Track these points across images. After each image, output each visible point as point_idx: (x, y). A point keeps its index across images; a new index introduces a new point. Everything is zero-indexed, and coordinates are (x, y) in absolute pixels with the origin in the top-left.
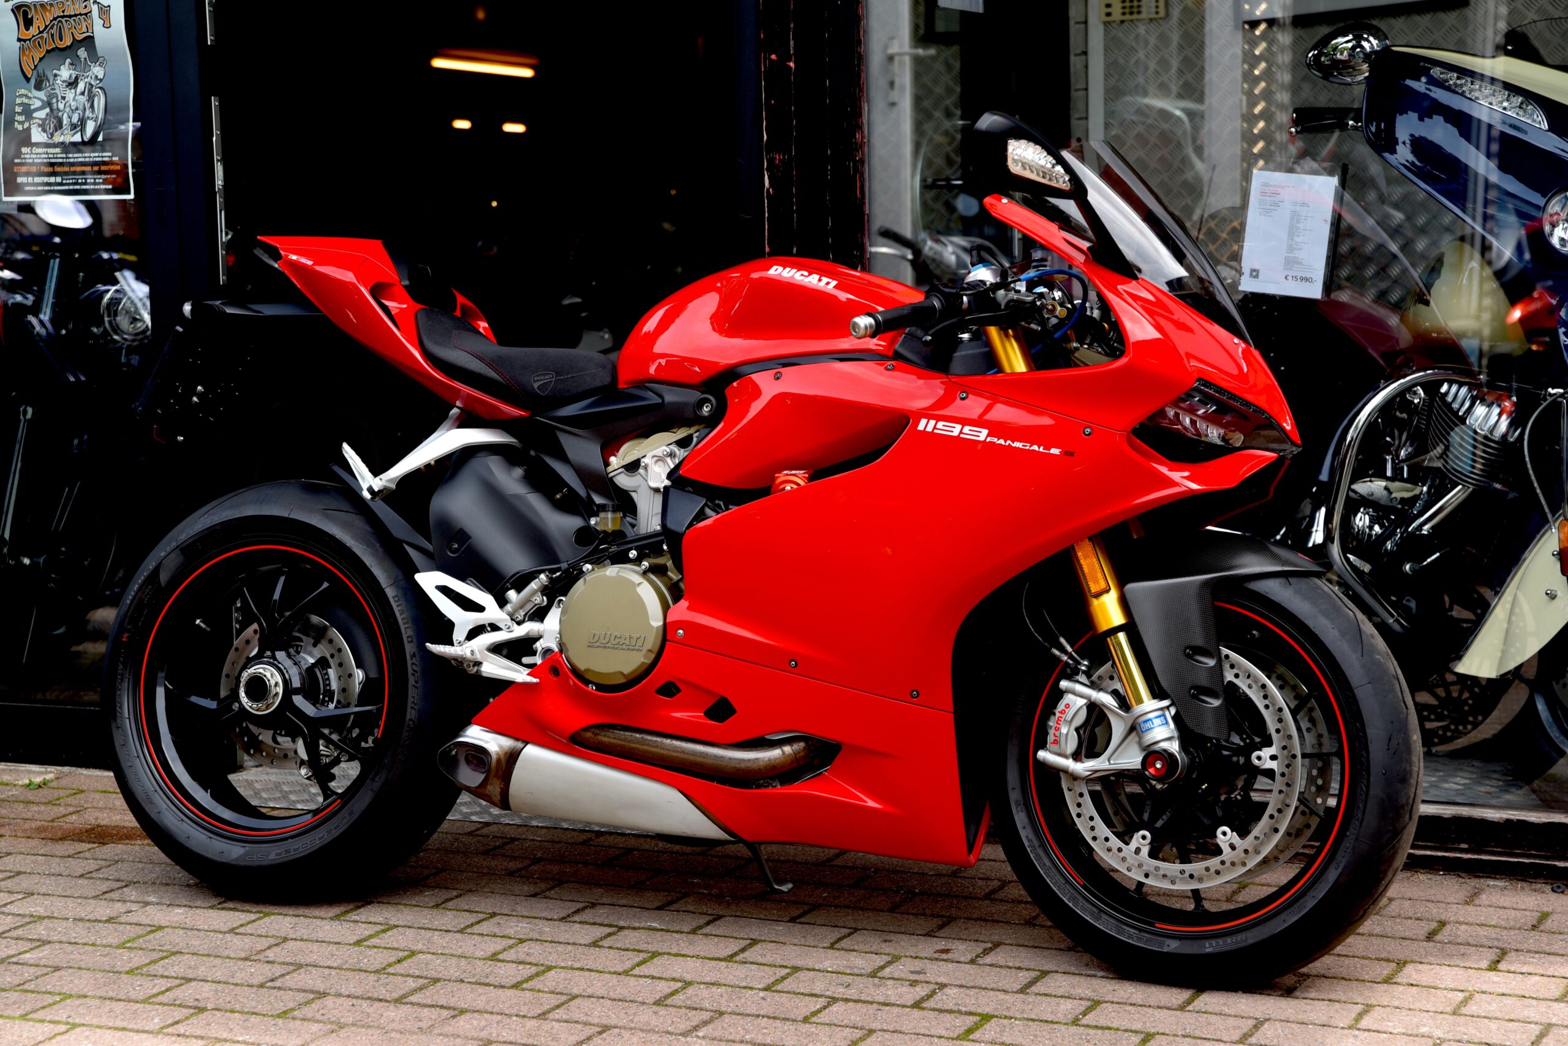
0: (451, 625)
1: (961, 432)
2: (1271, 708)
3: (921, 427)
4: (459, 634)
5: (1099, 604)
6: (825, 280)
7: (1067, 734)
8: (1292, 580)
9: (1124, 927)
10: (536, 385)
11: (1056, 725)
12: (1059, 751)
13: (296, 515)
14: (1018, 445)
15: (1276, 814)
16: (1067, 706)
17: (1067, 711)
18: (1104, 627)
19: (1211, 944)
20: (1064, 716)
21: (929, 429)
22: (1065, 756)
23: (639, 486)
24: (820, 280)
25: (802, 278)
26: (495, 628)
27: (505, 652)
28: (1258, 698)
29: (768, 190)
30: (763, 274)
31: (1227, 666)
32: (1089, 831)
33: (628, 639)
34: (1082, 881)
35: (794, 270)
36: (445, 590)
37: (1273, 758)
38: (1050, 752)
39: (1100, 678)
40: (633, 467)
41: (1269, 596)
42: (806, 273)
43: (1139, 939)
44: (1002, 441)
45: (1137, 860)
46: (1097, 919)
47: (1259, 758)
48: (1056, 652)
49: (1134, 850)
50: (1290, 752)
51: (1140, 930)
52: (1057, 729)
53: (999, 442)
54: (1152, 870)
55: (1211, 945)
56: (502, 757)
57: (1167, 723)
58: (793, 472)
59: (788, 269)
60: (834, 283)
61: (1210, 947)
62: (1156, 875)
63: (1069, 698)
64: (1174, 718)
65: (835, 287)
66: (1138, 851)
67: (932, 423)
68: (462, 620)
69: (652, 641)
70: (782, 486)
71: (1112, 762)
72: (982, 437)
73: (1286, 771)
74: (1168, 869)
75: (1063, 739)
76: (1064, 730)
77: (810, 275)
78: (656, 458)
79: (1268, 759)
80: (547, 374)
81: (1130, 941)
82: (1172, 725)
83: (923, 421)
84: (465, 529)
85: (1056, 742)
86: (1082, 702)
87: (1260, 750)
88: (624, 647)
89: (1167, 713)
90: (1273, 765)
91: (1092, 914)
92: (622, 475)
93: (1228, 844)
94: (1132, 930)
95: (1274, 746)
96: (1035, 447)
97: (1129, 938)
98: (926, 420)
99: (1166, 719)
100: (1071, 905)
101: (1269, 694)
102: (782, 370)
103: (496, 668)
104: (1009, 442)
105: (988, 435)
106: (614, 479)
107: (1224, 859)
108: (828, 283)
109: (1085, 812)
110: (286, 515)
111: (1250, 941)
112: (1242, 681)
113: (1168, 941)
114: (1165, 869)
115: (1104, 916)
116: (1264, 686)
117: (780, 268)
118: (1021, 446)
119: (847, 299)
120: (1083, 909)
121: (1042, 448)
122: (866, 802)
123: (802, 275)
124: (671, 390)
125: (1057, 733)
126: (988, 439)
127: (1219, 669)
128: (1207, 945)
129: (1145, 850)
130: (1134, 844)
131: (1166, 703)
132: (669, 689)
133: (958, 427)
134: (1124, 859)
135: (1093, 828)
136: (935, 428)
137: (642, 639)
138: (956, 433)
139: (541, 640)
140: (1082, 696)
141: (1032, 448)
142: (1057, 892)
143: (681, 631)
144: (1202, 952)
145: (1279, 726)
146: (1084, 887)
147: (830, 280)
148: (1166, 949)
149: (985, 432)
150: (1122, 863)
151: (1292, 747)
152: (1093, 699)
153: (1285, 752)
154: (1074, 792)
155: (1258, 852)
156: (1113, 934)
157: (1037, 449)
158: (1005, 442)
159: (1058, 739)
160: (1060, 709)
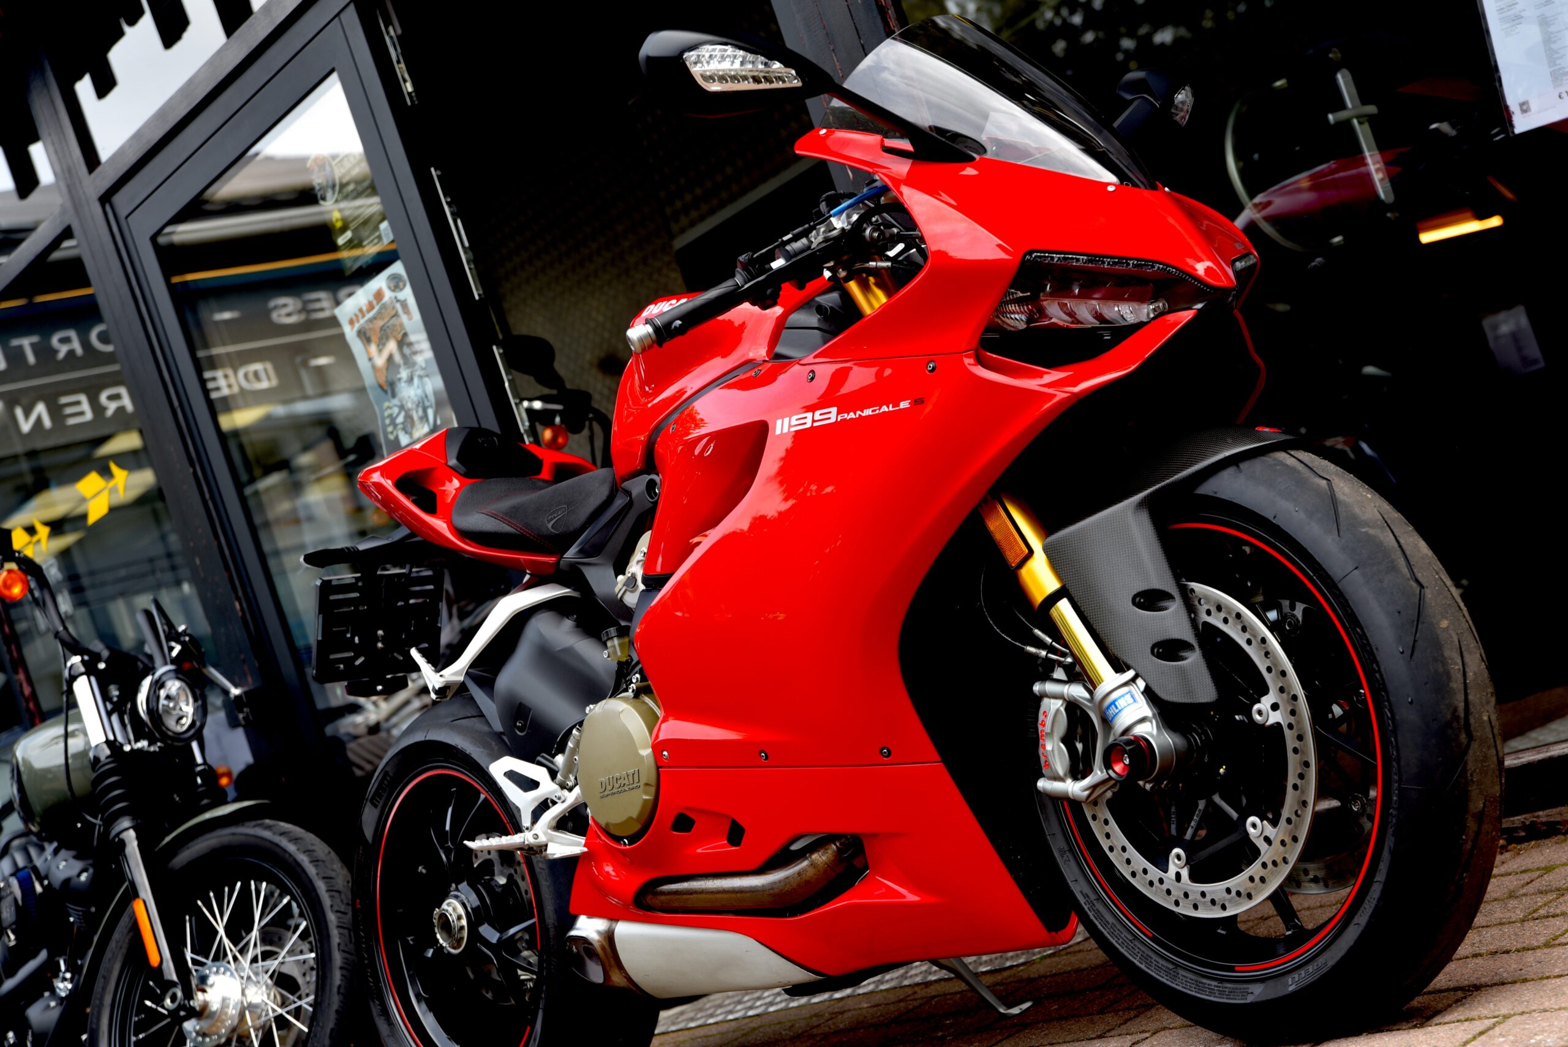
0: (517, 812)
1: (814, 421)
2: (1254, 642)
3: (778, 431)
4: (525, 819)
5: (1028, 574)
7: (1053, 750)
9: (1204, 981)
10: (550, 525)
11: (1041, 742)
12: (1055, 775)
14: (868, 412)
15: (1299, 782)
16: (1046, 714)
17: (1047, 720)
20: (1046, 727)
21: (786, 429)
22: (1061, 779)
26: (550, 803)
28: (1238, 634)
31: (1197, 603)
32: (1125, 865)
33: (626, 778)
34: (1151, 932)
36: (509, 774)
37: (1275, 707)
38: (1047, 778)
43: (1221, 993)
44: (852, 415)
45: (1180, 888)
46: (1175, 977)
47: (1260, 713)
48: (1031, 649)
49: (1174, 877)
50: (1289, 693)
51: (1221, 980)
52: (1045, 747)
53: (849, 417)
54: (1199, 897)
55: (1293, 981)
56: (604, 943)
57: (1138, 697)
61: (1291, 984)
62: (1205, 903)
63: (1045, 704)
64: (1144, 691)
66: (1178, 876)
67: (787, 421)
69: (648, 771)
72: (834, 418)
73: (1292, 720)
74: (1213, 891)
76: (1049, 746)
79: (1270, 711)
80: (560, 509)
81: (1212, 999)
82: (1143, 701)
83: (779, 423)
84: (524, 702)
85: (1048, 763)
87: (1259, 702)
88: (626, 788)
89: (1133, 687)
90: (1277, 717)
91: (1167, 972)
93: (1262, 838)
94: (1213, 983)
95: (1271, 691)
96: (884, 408)
97: (1211, 993)
98: (781, 420)
99: (1135, 694)
100: (1143, 967)
101: (1247, 625)
104: (859, 413)
105: (838, 413)
106: (623, 601)
107: (1264, 860)
109: (1115, 843)
111: (1331, 963)
112: (1216, 617)
113: (1252, 987)
114: (1211, 893)
115: (1182, 972)
116: (1238, 616)
118: (871, 413)
120: (1158, 968)
121: (891, 406)
122: (904, 897)
125: (1047, 752)
126: (839, 418)
128: (1290, 981)
129: (1185, 873)
130: (1172, 869)
131: (1130, 675)
132: (683, 823)
133: (809, 416)
134: (1168, 892)
135: (1128, 861)
136: (790, 426)
137: (637, 773)
138: (809, 425)
139: (588, 805)
140: (1057, 696)
141: (882, 410)
143: (665, 753)
144: (1285, 993)
145: (1269, 661)
146: (1153, 939)
148: (1250, 999)
149: (834, 410)
150: (1167, 897)
151: (1290, 686)
153: (1285, 695)
154: (1100, 821)
155: (1295, 839)
156: (1193, 993)
157: (887, 410)
158: (855, 414)
159: (1048, 759)
160: (1041, 720)
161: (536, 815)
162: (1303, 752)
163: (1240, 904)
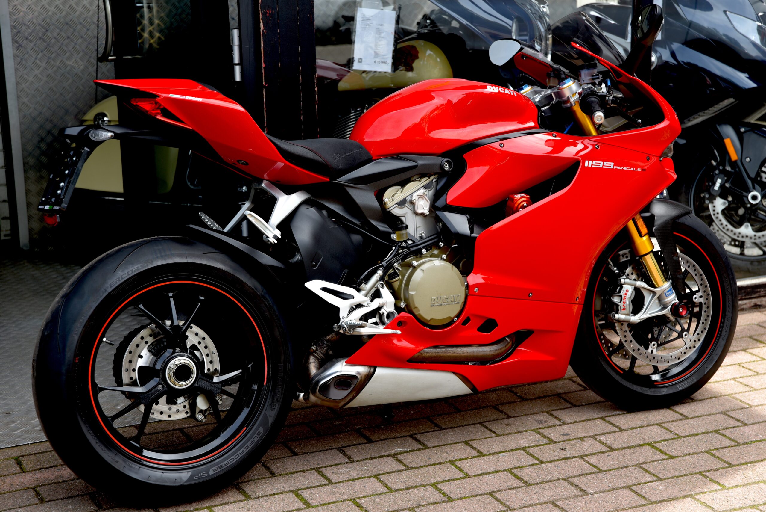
1: (603, 166)
2: (698, 275)
3: (586, 165)
4: (343, 314)
5: (640, 244)
10: (335, 162)
11: (623, 301)
12: (624, 313)
13: (190, 260)
14: (626, 168)
15: (704, 322)
16: (626, 291)
17: (627, 293)
19: (680, 387)
20: (626, 296)
21: (590, 166)
22: (628, 315)
23: (406, 214)
29: (263, 31)
30: (481, 91)
32: (631, 347)
33: (452, 298)
34: (622, 372)
36: (325, 289)
37: (701, 297)
38: (621, 314)
40: (402, 203)
43: (651, 392)
44: (619, 168)
45: (652, 356)
46: (632, 387)
47: (696, 298)
49: (650, 352)
50: (707, 293)
51: (649, 387)
52: (624, 303)
54: (659, 359)
56: (363, 377)
58: (519, 195)
62: (661, 361)
63: (626, 287)
64: (673, 288)
66: (652, 352)
67: (591, 162)
68: (343, 305)
71: (648, 313)
72: (612, 167)
73: (706, 302)
75: (628, 307)
76: (628, 303)
78: (418, 197)
80: (337, 155)
83: (587, 162)
85: (624, 309)
86: (632, 288)
87: (695, 294)
88: (450, 303)
89: (671, 286)
90: (701, 300)
92: (396, 208)
93: (687, 339)
94: (647, 388)
95: (701, 292)
96: (632, 169)
97: (647, 392)
98: (588, 161)
101: (696, 269)
102: (503, 141)
105: (614, 166)
106: (391, 211)
107: (687, 346)
109: (628, 339)
113: (662, 390)
115: (634, 385)
116: (694, 266)
117: (491, 87)
121: (634, 169)
124: (421, 158)
125: (625, 305)
126: (614, 168)
128: (678, 386)
129: (655, 350)
130: (650, 349)
131: (670, 282)
132: (467, 321)
133: (602, 163)
134: (647, 357)
136: (592, 165)
137: (460, 297)
138: (601, 166)
139: (385, 308)
140: (631, 285)
143: (476, 289)
144: (678, 391)
145: (701, 282)
146: (623, 374)
148: (663, 393)
149: (612, 164)
151: (708, 290)
152: (636, 285)
153: (705, 293)
154: (623, 331)
155: (699, 340)
158: (621, 168)
159: (626, 307)
160: (624, 293)
161: (350, 312)
162: (708, 312)
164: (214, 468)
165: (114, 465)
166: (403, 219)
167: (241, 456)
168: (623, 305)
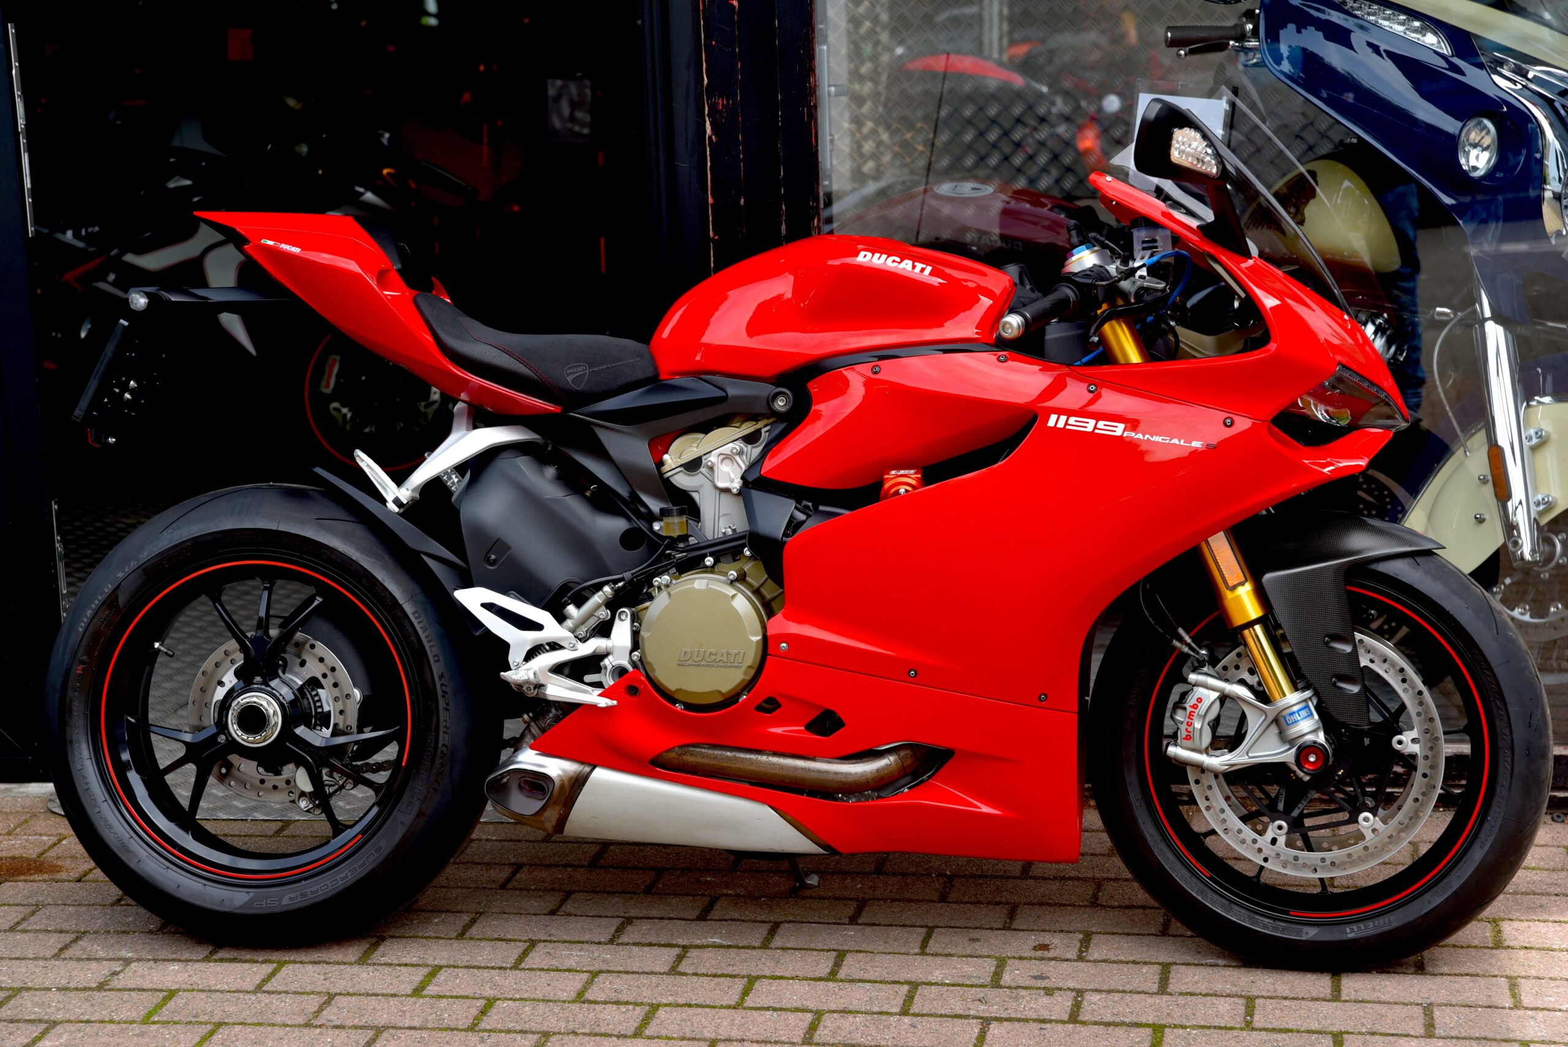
0: (504, 646)
1: (1095, 428)
2: (1410, 692)
3: (1051, 423)
4: (515, 656)
5: (1233, 598)
6: (919, 266)
7: (1201, 729)
8: (1419, 559)
9: (1258, 917)
10: (570, 379)
11: (1187, 720)
12: (1193, 747)
13: (284, 527)
14: (1157, 439)
15: (1420, 797)
16: (1200, 700)
17: (1199, 705)
18: (1238, 621)
20: (1197, 711)
21: (1061, 425)
22: (1199, 751)
23: (702, 486)
24: (914, 267)
25: (895, 264)
26: (554, 646)
27: (567, 671)
28: (1396, 682)
29: (710, 138)
30: (849, 260)
31: (1361, 651)
32: (1219, 823)
33: (725, 655)
34: (1208, 873)
35: (884, 256)
36: (489, 607)
37: (1414, 741)
38: (1182, 747)
39: (1225, 668)
40: (693, 466)
41: (1399, 578)
42: (898, 259)
43: (1275, 929)
44: (1139, 436)
45: (1273, 850)
46: (1229, 911)
47: (1400, 742)
48: (1176, 643)
49: (1269, 841)
50: (1433, 734)
51: (1274, 919)
52: (1189, 724)
53: (1137, 437)
54: (1291, 859)
55: (1352, 931)
56: (566, 782)
57: (1312, 714)
58: (902, 472)
59: (877, 255)
60: (929, 269)
61: (1351, 933)
62: (1295, 865)
63: (1201, 691)
64: (1316, 708)
65: (931, 274)
66: (1274, 841)
67: (1063, 418)
68: (518, 640)
69: (751, 656)
70: (892, 491)
71: (1250, 755)
72: (1119, 432)
73: (1429, 753)
74: (1308, 858)
75: (1197, 734)
76: (1198, 725)
77: (902, 261)
78: (722, 457)
79: (1410, 743)
80: (580, 366)
81: (1266, 931)
82: (1316, 716)
83: (1053, 418)
84: (503, 538)
85: (1188, 738)
86: (1215, 695)
87: (1401, 734)
88: (721, 664)
89: (1310, 704)
90: (1415, 749)
91: (1222, 906)
92: (681, 474)
93: (1370, 829)
94: (1266, 920)
95: (1415, 730)
96: (1175, 441)
97: (1262, 927)
98: (1056, 416)
99: (1310, 710)
100: (1200, 898)
101: (1407, 678)
102: (880, 363)
103: (560, 690)
104: (1147, 436)
105: (1125, 430)
106: (671, 479)
107: (1367, 845)
108: (923, 270)
109: (1214, 804)
110: (274, 528)
111: (1395, 925)
112: (1378, 666)
113: (1306, 929)
114: (1304, 858)
115: (1235, 907)
116: (1402, 670)
117: (869, 255)
118: (1160, 440)
119: (940, 283)
120: (1213, 902)
121: (1182, 441)
122: (980, 808)
123: (894, 261)
124: (734, 383)
125: (1190, 729)
126: (1125, 434)
127: (1354, 656)
128: (1348, 930)
129: (1282, 840)
130: (1270, 834)
131: (1308, 694)
132: (770, 705)
133: (1092, 422)
134: (1260, 850)
135: (1224, 821)
136: (1066, 424)
137: (742, 655)
138: (1090, 428)
139: (610, 657)
140: (1214, 689)
141: (1173, 442)
142: (1184, 886)
143: (784, 645)
144: (1344, 938)
145: (1420, 709)
146: (1211, 878)
147: (924, 266)
148: (1304, 938)
149: (1121, 426)
150: (1258, 854)
151: (1435, 729)
152: (1226, 691)
153: (1428, 735)
154: (1203, 785)
156: (1248, 925)
157: (1177, 442)
158: (1144, 436)
159: (1191, 734)
160: (1192, 703)
161: (531, 655)
162: (1432, 778)
163: (1331, 871)
164: (292, 895)
165: (120, 855)
166: (695, 495)
167: (340, 883)
168: (1187, 729)
